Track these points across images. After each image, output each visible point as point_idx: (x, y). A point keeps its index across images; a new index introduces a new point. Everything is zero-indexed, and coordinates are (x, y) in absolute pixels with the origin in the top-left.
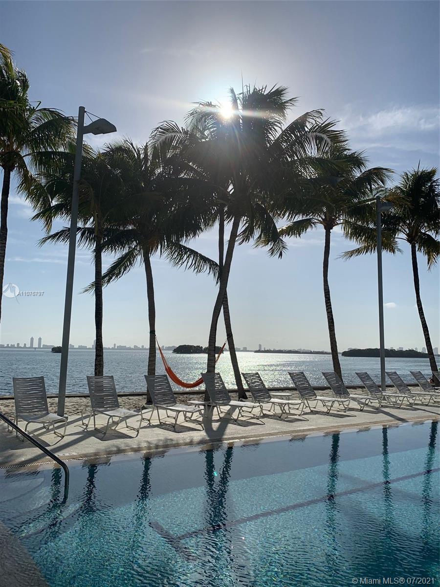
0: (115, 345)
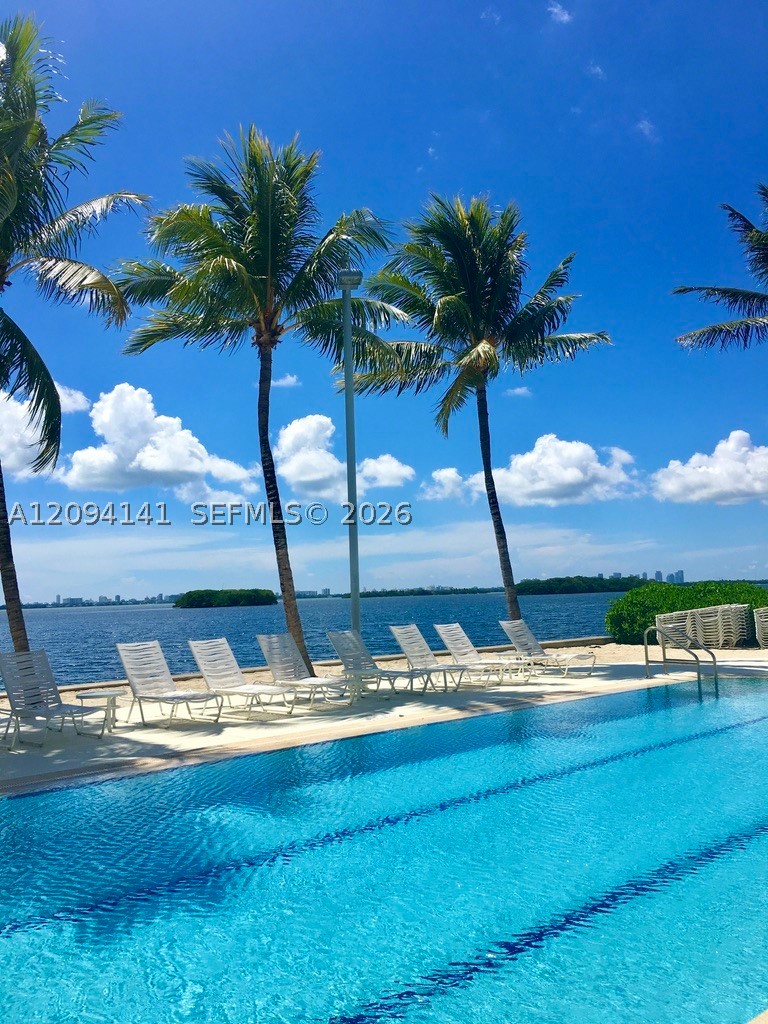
0: (58, 597)
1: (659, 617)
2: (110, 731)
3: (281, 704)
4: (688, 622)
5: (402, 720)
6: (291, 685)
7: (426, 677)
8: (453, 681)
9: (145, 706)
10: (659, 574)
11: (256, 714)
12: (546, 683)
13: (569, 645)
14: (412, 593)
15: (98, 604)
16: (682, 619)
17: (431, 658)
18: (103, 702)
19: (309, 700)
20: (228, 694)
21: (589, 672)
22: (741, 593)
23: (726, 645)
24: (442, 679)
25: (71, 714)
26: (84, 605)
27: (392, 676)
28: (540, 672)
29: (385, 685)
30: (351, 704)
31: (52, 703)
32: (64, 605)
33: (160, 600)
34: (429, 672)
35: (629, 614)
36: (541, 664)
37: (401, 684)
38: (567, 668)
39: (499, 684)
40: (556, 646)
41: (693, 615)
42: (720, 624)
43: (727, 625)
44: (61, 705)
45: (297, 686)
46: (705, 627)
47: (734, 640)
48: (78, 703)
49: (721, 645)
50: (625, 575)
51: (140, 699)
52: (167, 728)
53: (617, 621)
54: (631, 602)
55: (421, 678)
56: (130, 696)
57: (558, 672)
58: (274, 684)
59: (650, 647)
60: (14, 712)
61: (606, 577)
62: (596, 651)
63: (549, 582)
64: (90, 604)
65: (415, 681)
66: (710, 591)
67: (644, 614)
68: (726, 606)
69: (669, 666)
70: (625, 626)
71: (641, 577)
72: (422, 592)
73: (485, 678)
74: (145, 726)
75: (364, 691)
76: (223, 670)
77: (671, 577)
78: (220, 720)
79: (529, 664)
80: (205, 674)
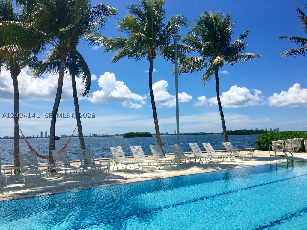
1: (273, 142)
2: (108, 172)
3: (157, 166)
4: (282, 144)
5: (193, 171)
6: (160, 160)
7: (200, 159)
8: (208, 160)
9: (118, 165)
10: (271, 129)
11: (150, 168)
12: (238, 162)
13: (243, 150)
14: (192, 134)
15: (102, 136)
16: (281, 143)
17: (201, 153)
18: (106, 163)
19: (165, 165)
20: (141, 162)
21: (251, 159)
22: (300, 135)
23: (295, 151)
24: (205, 159)
25: (98, 167)
26: (97, 136)
27: (190, 158)
28: (235, 158)
29: (187, 161)
30: (177, 166)
31: (92, 163)
32: (92, 136)
33: (118, 135)
34: (201, 157)
35: (263, 141)
36: (235, 156)
37: (192, 160)
38: (244, 157)
39: (222, 162)
40: (239, 151)
41: (284, 141)
42: (293, 145)
43: (295, 145)
44: (95, 164)
45: (162, 160)
46: (288, 145)
47: (298, 150)
48: (99, 163)
49: (293, 151)
50: (260, 129)
51: (117, 163)
52: (125, 172)
53: (259, 143)
54: (264, 137)
55: (198, 159)
56: (114, 162)
57: (241, 158)
58: (154, 159)
59: (271, 151)
60: (82, 166)
61: (254, 130)
62: (252, 152)
63: (235, 131)
64: (99, 136)
65: (196, 160)
66: (290, 134)
67: (268, 141)
68: (295, 139)
69: (277, 157)
70: (262, 145)
71: (265, 130)
72: (195, 134)
73: (218, 160)
74: (118, 171)
75: (181, 163)
76: (140, 155)
77: (275, 130)
78: (139, 170)
79: (232, 156)
80: (135, 156)
